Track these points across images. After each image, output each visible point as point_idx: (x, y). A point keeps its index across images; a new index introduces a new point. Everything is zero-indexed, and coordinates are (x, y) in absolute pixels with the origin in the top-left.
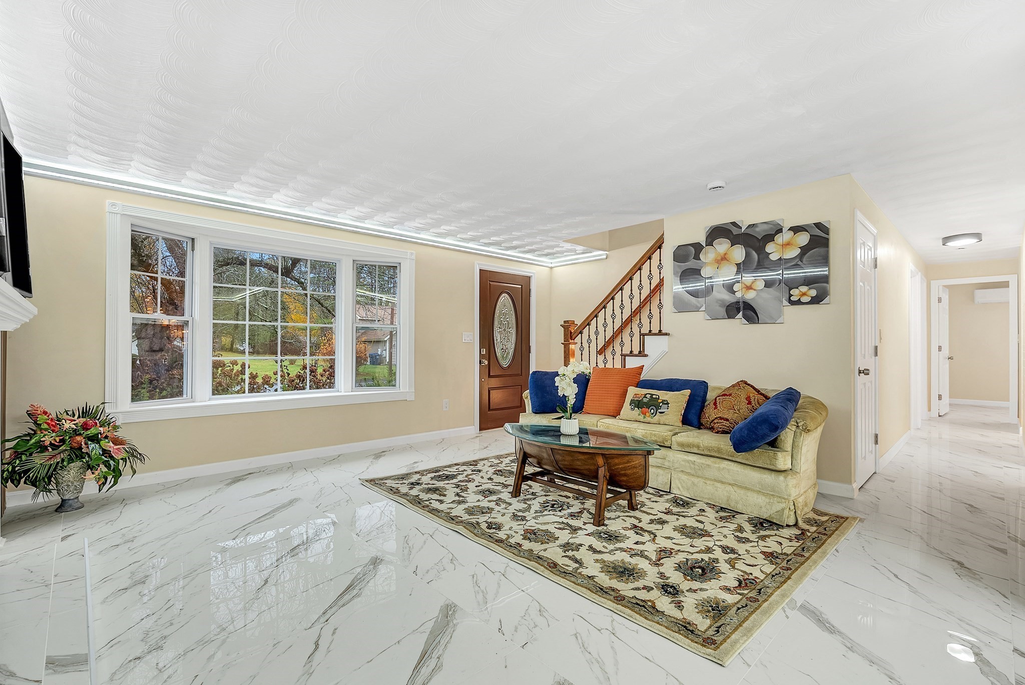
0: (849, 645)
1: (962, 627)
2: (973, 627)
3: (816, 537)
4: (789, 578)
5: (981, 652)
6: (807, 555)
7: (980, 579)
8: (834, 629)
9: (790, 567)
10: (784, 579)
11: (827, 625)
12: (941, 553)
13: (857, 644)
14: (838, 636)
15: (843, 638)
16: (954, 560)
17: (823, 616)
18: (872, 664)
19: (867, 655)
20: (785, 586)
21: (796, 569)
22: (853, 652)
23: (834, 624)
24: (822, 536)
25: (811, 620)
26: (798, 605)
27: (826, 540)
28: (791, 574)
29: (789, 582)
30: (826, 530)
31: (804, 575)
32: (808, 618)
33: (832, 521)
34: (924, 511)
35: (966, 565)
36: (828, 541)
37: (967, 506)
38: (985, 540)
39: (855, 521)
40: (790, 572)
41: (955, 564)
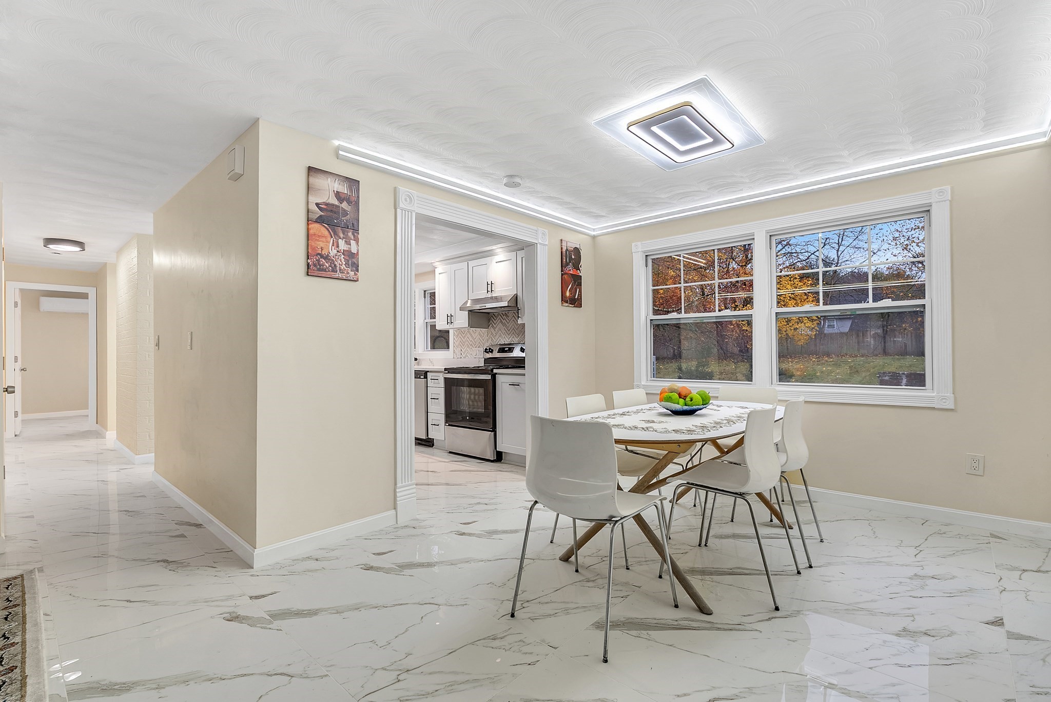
0: (154, 686)
1: (212, 606)
2: (217, 601)
3: (8, 615)
4: (24, 678)
5: (238, 614)
6: (18, 639)
7: (188, 565)
8: (127, 685)
9: (11, 665)
10: (19, 682)
11: (116, 687)
12: (144, 560)
13: (160, 678)
14: (138, 687)
15: (143, 685)
16: (158, 561)
17: (102, 683)
18: (187, 683)
19: (176, 680)
20: (29, 689)
21: (23, 662)
22: (164, 688)
23: (124, 681)
24: (13, 609)
25: (95, 697)
26: (65, 695)
27: (24, 612)
28: (23, 671)
29: (29, 681)
30: (11, 601)
31: (38, 662)
32: (90, 697)
33: (7, 588)
34: (94, 533)
35: (170, 560)
36: (27, 610)
37: (124, 512)
38: (164, 534)
39: (35, 575)
40: (18, 671)
41: (162, 563)
